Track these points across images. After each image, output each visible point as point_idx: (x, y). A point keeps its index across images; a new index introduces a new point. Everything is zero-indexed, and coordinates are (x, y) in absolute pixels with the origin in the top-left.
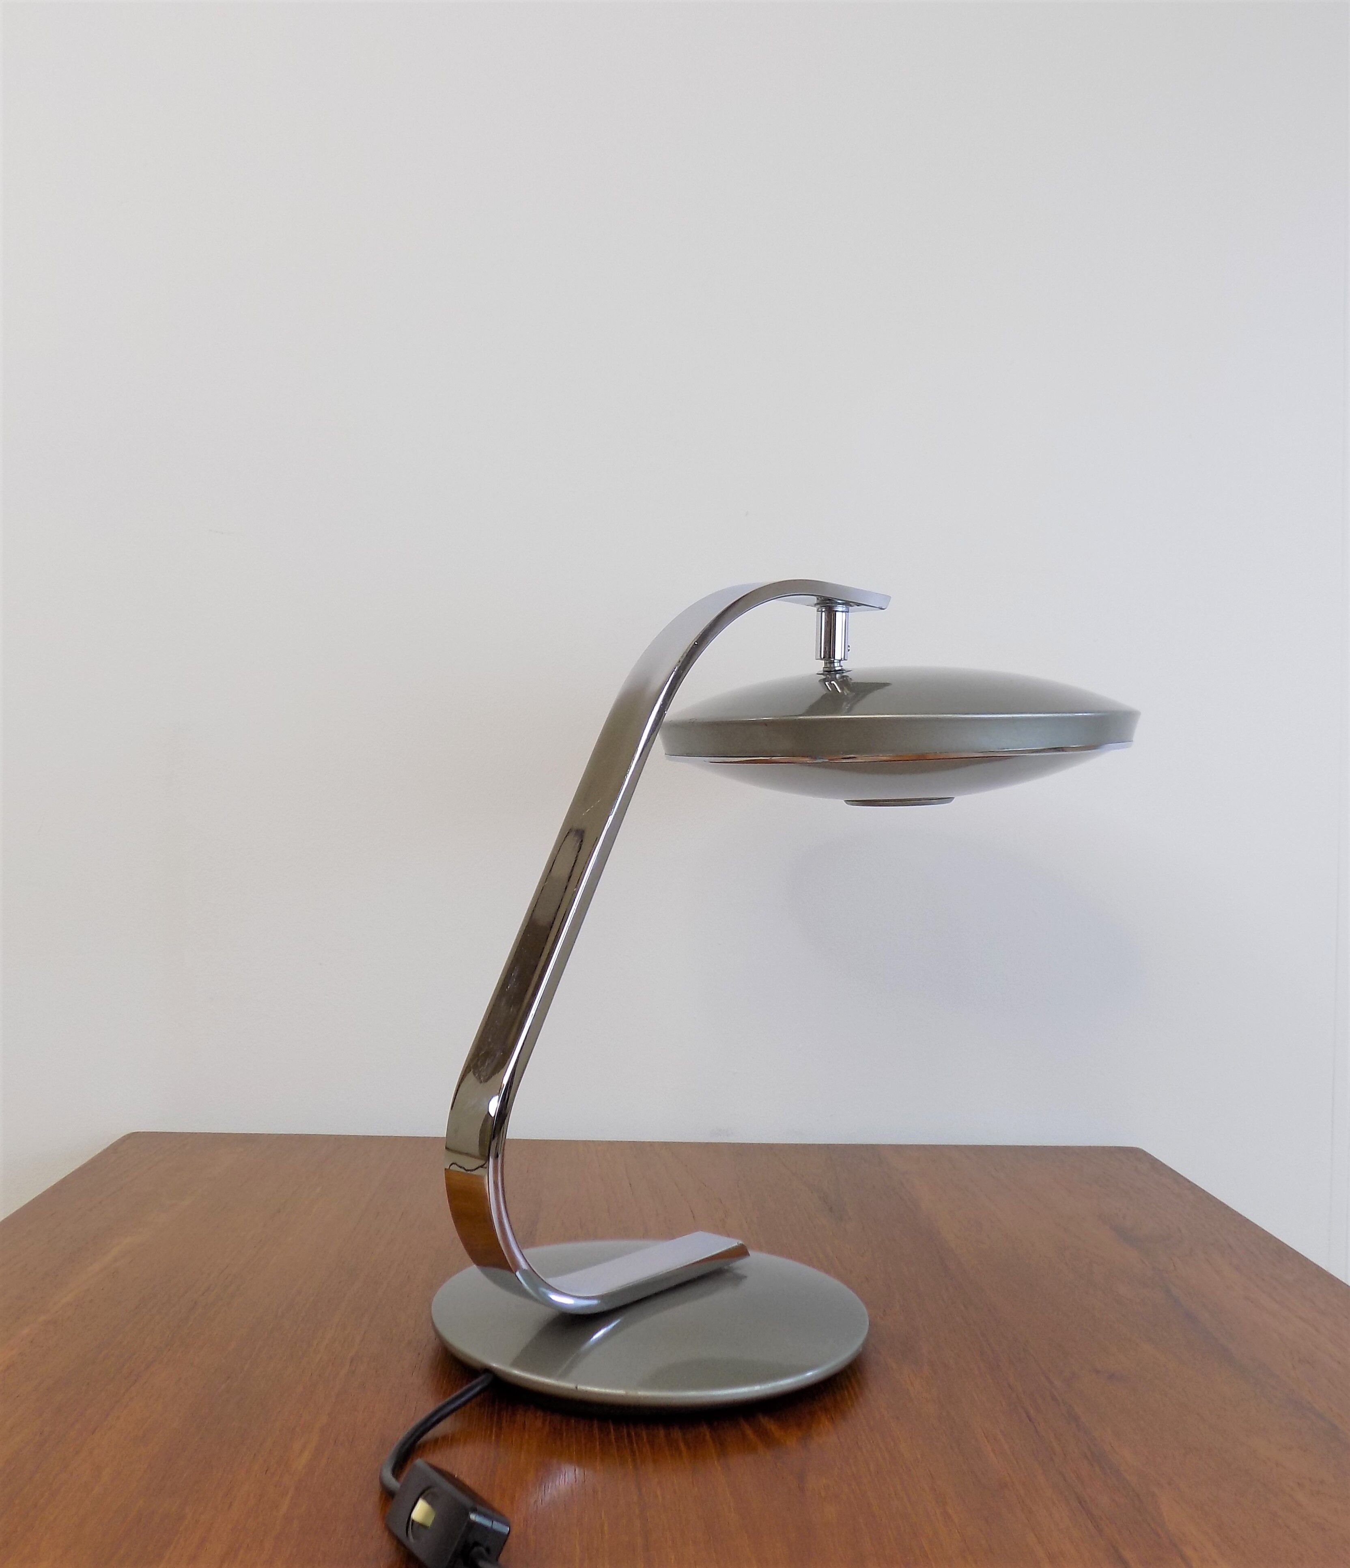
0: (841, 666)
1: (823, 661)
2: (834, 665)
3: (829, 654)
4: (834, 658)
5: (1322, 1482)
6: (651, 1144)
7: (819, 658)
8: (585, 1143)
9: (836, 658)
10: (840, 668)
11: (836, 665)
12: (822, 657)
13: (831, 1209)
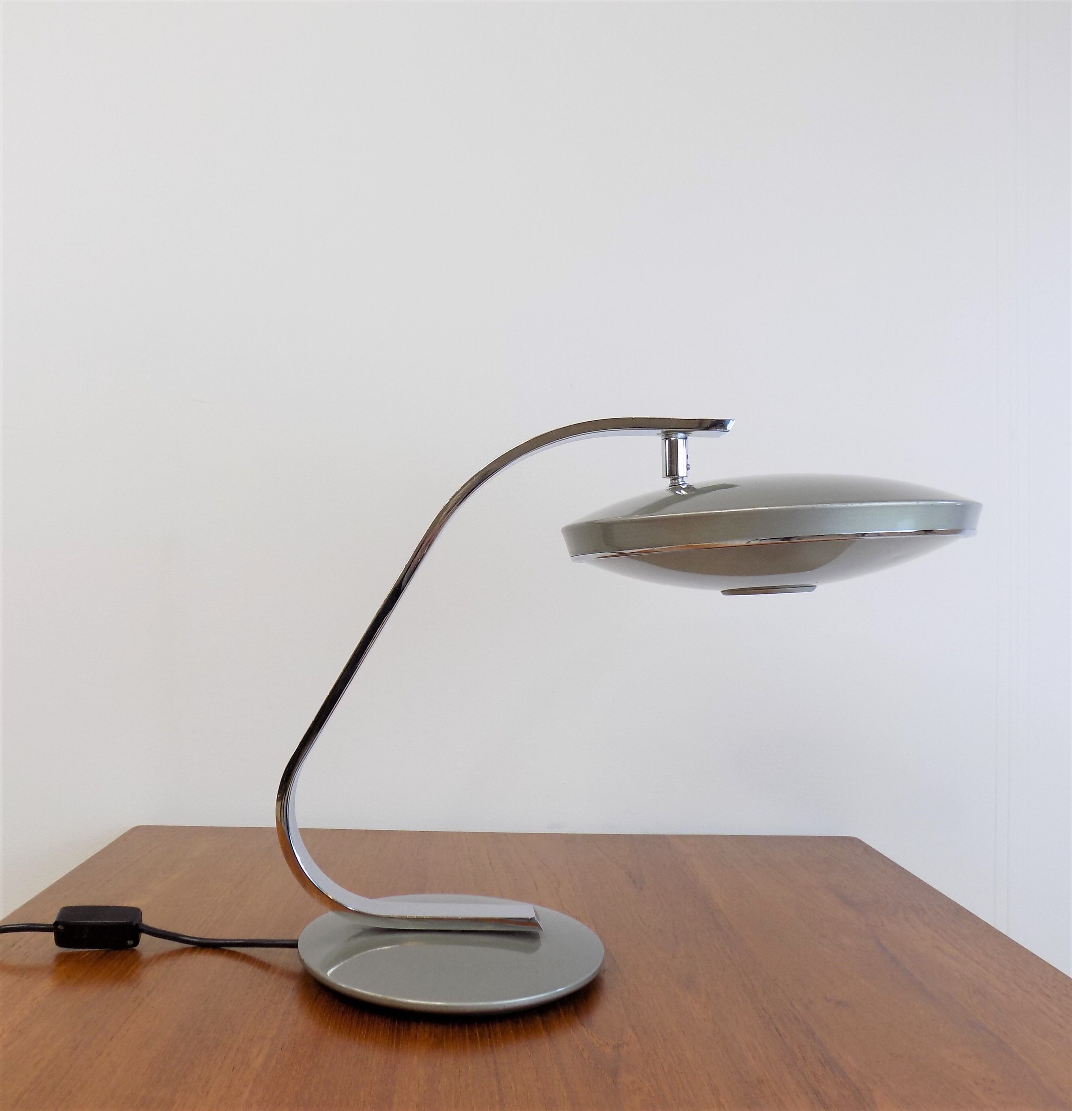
0: (684, 482)
1: (669, 479)
2: (678, 480)
3: (672, 472)
4: (678, 476)
5: (993, 1081)
6: (505, 834)
7: (665, 476)
8: (458, 833)
9: (679, 476)
10: (683, 483)
11: (680, 480)
12: (668, 474)
13: (634, 881)
